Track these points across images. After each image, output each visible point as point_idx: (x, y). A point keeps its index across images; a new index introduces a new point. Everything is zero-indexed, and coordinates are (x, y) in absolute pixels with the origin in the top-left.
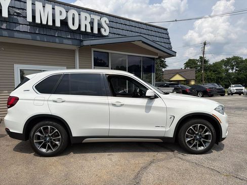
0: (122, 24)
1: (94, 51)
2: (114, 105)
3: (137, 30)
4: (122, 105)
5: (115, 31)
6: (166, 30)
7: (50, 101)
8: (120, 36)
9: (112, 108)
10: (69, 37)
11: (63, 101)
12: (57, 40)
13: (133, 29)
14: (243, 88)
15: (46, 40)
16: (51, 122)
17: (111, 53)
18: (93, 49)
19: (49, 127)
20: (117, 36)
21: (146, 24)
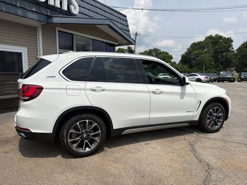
0: (88, 3)
1: (59, 31)
2: (154, 92)
3: (102, 12)
4: (161, 93)
5: (83, 10)
6: (125, 16)
7: (88, 89)
8: (87, 17)
9: (153, 95)
10: (34, 10)
11: (103, 90)
12: (20, 12)
13: (98, 11)
14: (169, 76)
15: (4, 10)
16: (89, 116)
17: (76, 35)
18: (58, 29)
19: (87, 121)
20: (85, 16)
21: (109, 8)
